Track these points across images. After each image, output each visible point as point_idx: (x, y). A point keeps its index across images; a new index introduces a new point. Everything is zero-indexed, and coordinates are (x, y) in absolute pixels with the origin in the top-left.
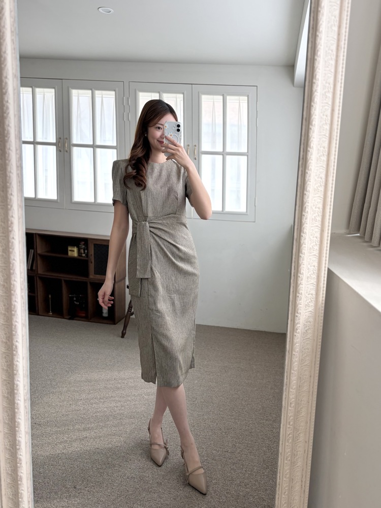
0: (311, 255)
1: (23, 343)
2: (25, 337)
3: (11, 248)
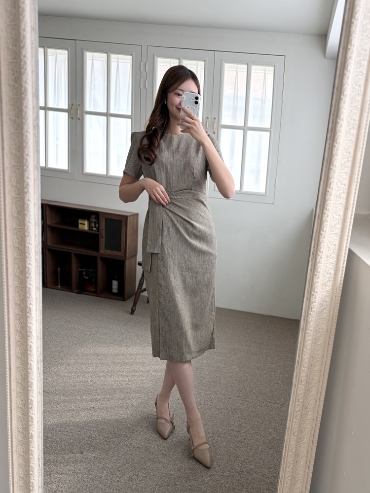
0: (332, 233)
1: (36, 306)
3: (26, 210)
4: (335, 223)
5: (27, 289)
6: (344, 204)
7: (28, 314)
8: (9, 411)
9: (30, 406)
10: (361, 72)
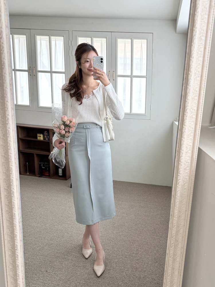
0: (188, 139)
1: (17, 190)
2: (18, 186)
3: (8, 134)
4: (190, 133)
5: (11, 180)
6: (194, 121)
7: (12, 195)
8: (4, 252)
9: (16, 248)
10: (201, 43)
